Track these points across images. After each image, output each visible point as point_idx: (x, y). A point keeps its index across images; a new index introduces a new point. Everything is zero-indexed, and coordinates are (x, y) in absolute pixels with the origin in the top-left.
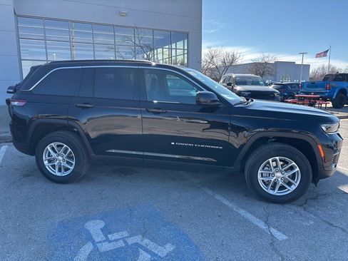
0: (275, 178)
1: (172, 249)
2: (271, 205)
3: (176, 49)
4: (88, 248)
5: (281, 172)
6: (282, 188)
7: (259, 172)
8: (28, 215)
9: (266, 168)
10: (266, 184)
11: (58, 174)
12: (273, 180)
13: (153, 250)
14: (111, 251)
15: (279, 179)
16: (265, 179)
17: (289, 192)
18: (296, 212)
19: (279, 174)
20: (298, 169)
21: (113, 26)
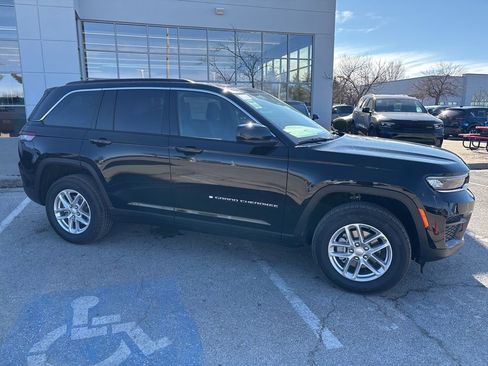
0: (354, 255)
1: (165, 345)
2: (347, 294)
3: (298, 59)
4: (59, 332)
5: (363, 246)
6: (364, 271)
7: (330, 244)
8: (13, 282)
9: (342, 240)
10: (342, 263)
11: (72, 231)
12: (350, 258)
13: (139, 345)
14: (85, 339)
15: (361, 258)
16: (341, 256)
17: (376, 277)
18: (379, 309)
19: (360, 250)
20: (388, 244)
21: (206, 29)
